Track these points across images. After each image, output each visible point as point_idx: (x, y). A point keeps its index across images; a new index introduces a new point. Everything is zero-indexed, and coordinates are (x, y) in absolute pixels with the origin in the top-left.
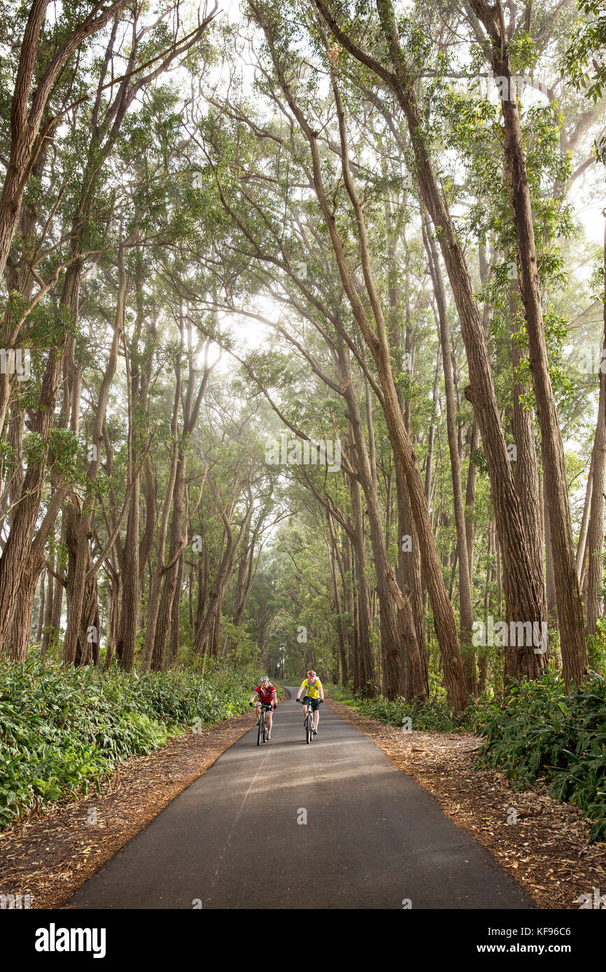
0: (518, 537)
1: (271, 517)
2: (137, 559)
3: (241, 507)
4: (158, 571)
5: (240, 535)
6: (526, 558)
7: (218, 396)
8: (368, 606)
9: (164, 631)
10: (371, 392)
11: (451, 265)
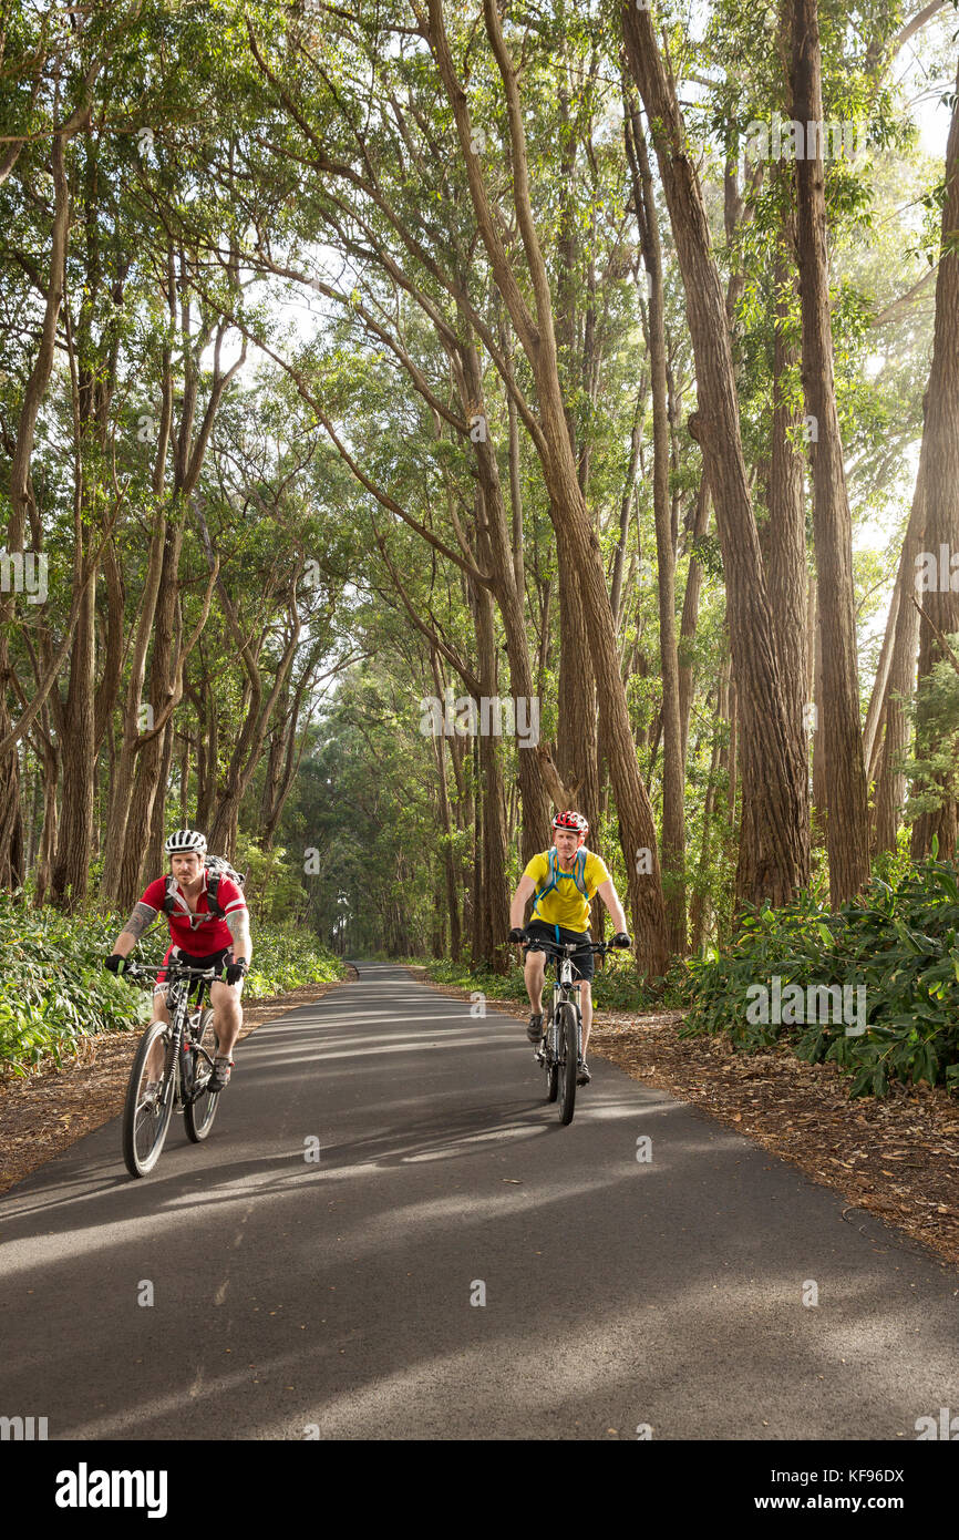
0: (768, 675)
1: (330, 660)
2: (91, 720)
3: (275, 642)
4: (127, 744)
5: (273, 691)
6: (780, 709)
7: (235, 431)
8: (501, 818)
9: (138, 852)
10: (521, 430)
11: (674, 191)
